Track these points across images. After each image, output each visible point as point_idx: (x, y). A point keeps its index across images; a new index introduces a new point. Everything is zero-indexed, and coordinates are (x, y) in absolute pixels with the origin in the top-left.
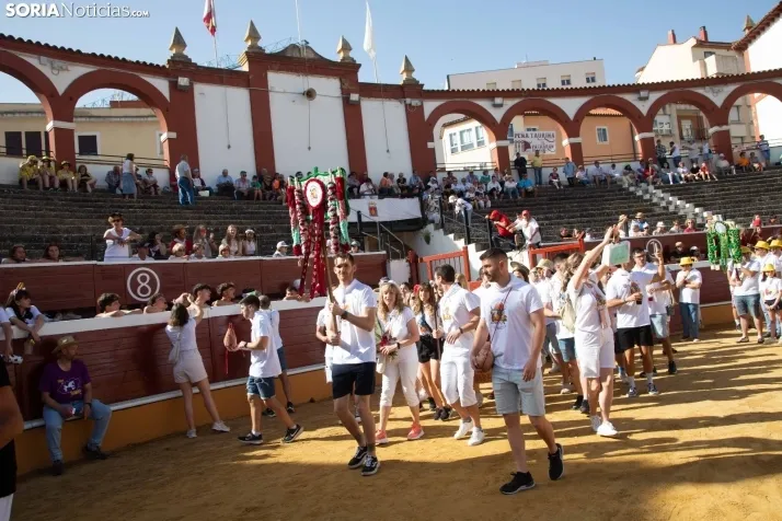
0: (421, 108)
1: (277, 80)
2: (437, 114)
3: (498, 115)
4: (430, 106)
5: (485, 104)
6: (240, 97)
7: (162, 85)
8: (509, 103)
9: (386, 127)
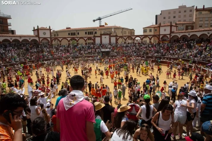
0: (117, 38)
1: (103, 36)
2: (119, 38)
3: (125, 38)
4: (118, 38)
5: (124, 37)
6: (99, 38)
7: (93, 38)
8: (127, 37)
9: (113, 40)
